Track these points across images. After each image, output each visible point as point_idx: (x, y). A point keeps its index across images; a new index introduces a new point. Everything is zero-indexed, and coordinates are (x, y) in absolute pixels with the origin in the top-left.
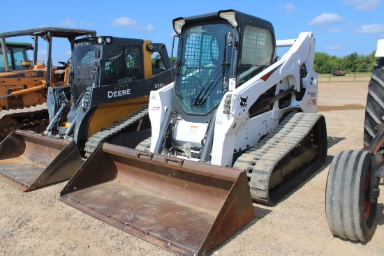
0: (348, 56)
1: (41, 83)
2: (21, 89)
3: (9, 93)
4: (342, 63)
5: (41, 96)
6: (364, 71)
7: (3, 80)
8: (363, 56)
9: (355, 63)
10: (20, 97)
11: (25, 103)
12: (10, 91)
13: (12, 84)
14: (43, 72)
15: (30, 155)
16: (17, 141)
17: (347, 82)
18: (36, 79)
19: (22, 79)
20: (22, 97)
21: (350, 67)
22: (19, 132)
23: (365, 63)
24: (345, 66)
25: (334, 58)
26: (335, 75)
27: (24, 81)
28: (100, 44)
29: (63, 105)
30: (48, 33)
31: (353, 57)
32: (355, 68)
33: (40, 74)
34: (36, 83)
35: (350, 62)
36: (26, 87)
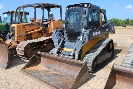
0: (126, 20)
1: (40, 28)
2: (31, 31)
3: (26, 33)
4: (124, 22)
5: (39, 34)
6: (132, 25)
7: (24, 26)
8: (131, 20)
9: (128, 22)
10: (31, 34)
11: (33, 38)
12: (27, 32)
13: (28, 29)
14: (40, 23)
15: (45, 65)
16: (37, 57)
17: (128, 29)
18: (37, 26)
19: (32, 26)
20: (32, 34)
21: (126, 23)
22: (39, 52)
23: (132, 22)
24: (125, 23)
25: (121, 20)
26: (123, 26)
27: (33, 27)
28: (86, 8)
29: (62, 39)
30: (43, 5)
31: (128, 20)
32: (128, 24)
33: (39, 24)
34: (37, 28)
35: (126, 22)
36: (33, 30)
